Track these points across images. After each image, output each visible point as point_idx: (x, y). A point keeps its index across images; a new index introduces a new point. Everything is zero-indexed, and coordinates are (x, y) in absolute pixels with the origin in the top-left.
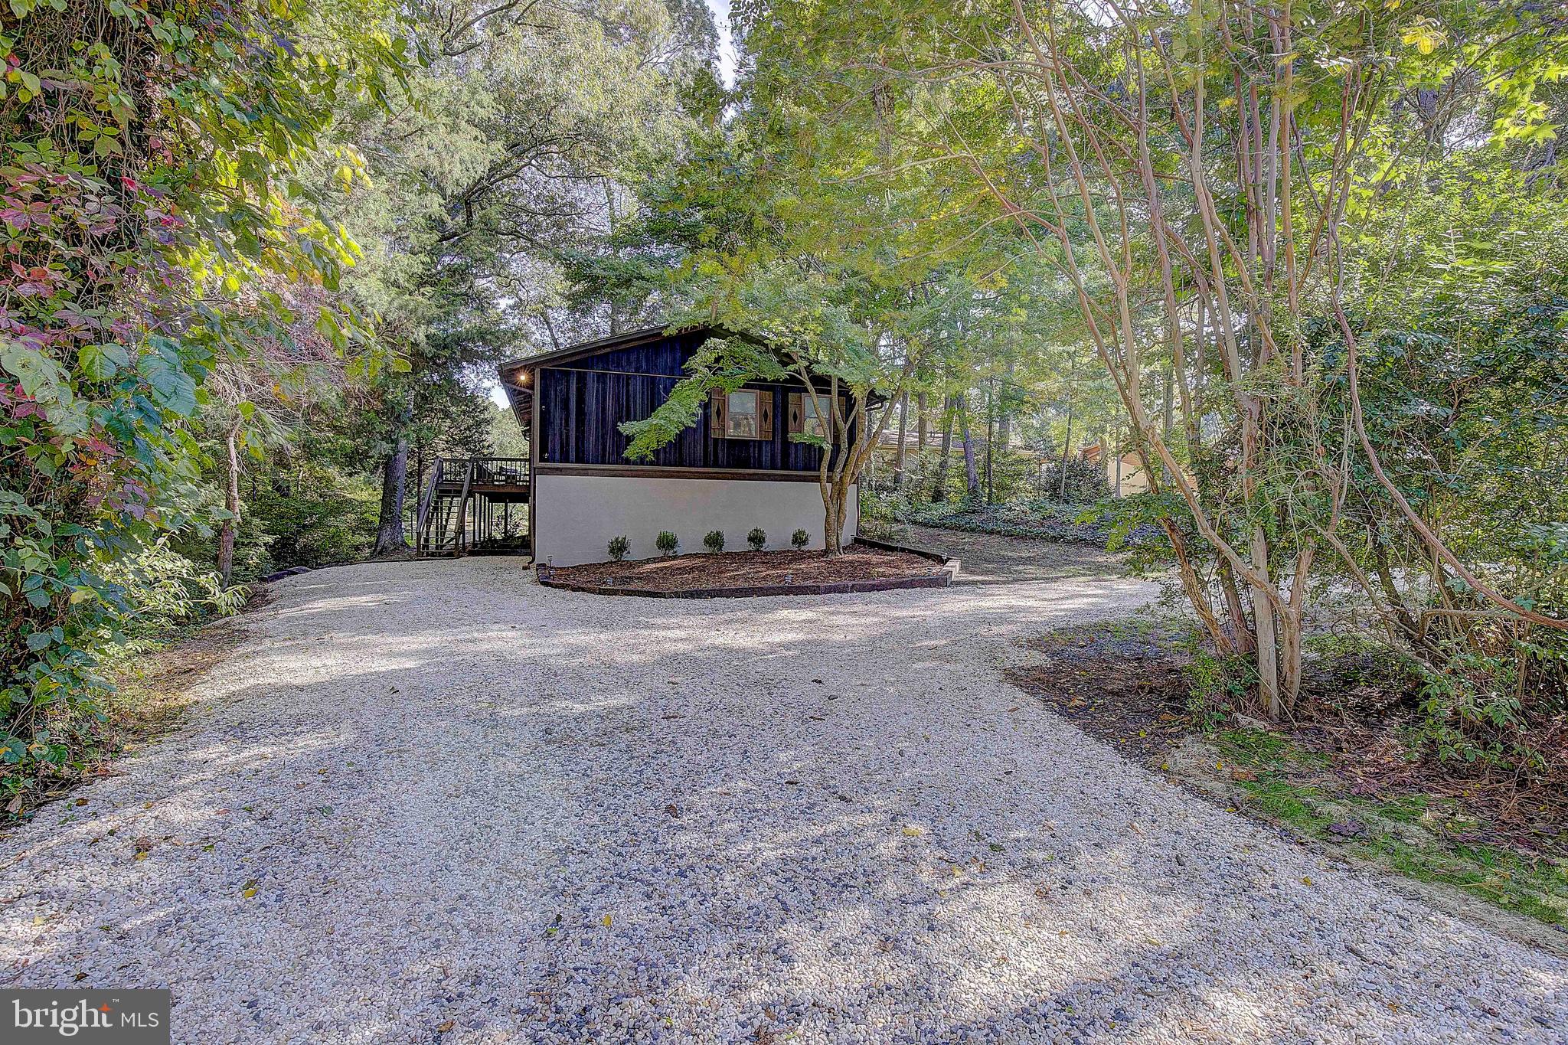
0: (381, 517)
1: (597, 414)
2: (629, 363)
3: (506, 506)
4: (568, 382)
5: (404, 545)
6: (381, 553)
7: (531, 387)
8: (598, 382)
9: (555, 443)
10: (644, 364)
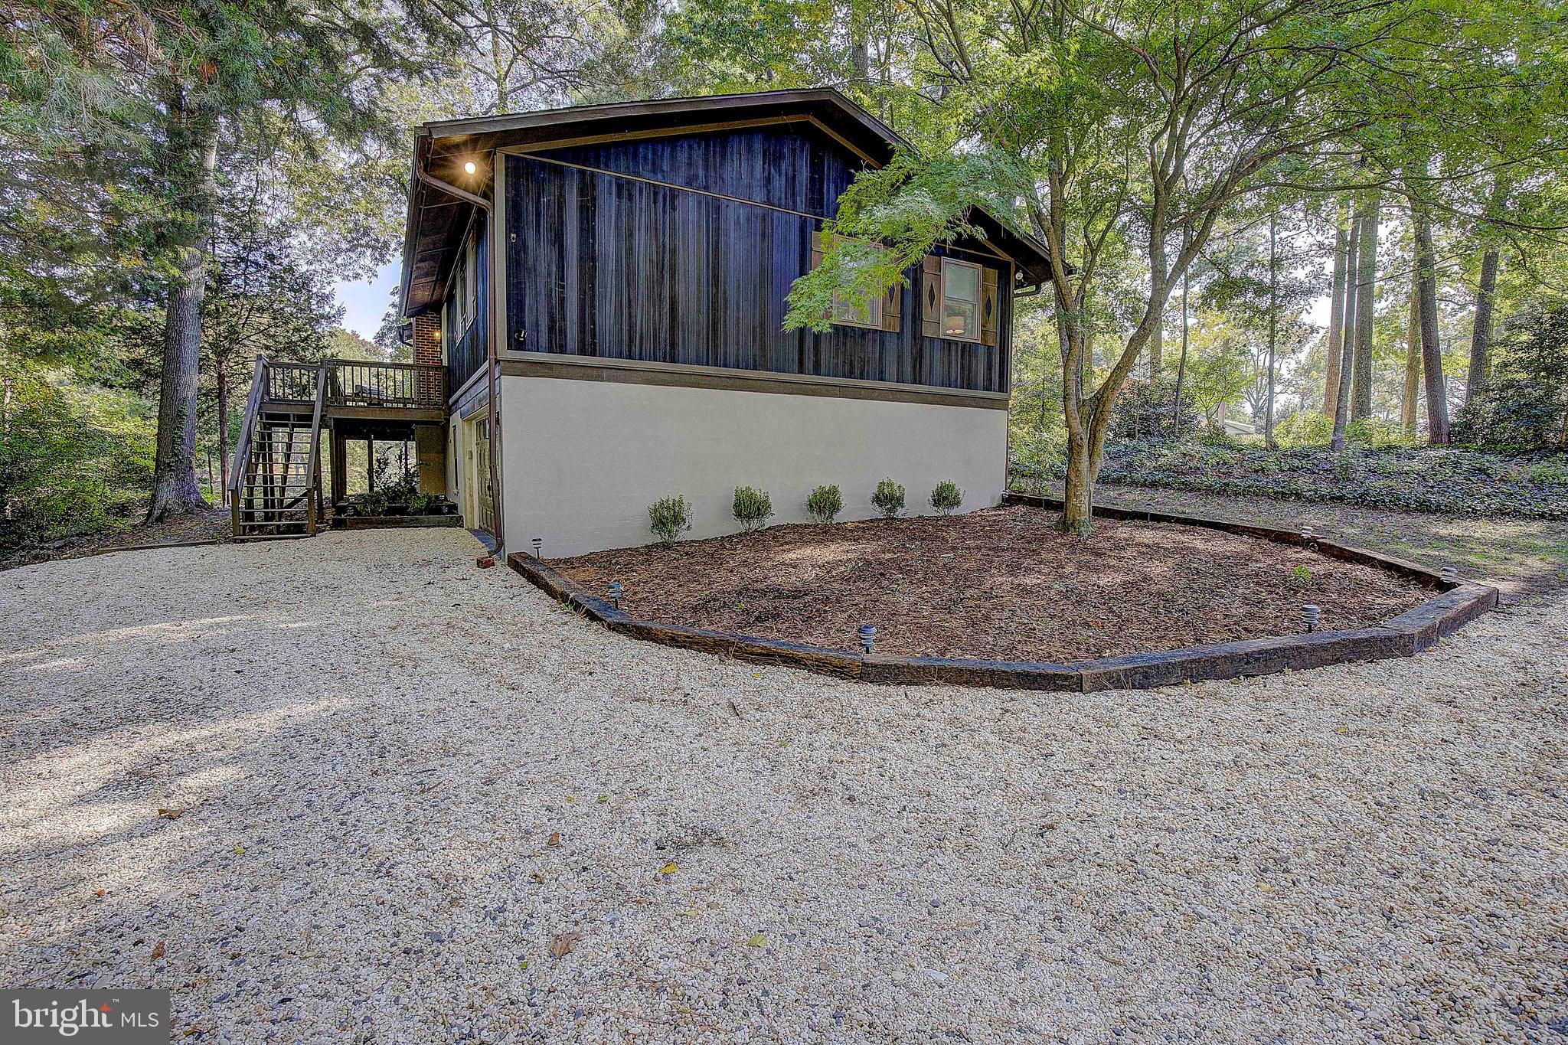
0: (157, 460)
1: (618, 261)
2: (674, 167)
3: (370, 447)
4: (562, 187)
5: (202, 505)
6: (160, 519)
7: (488, 193)
8: (619, 195)
9: (536, 312)
10: (701, 172)
